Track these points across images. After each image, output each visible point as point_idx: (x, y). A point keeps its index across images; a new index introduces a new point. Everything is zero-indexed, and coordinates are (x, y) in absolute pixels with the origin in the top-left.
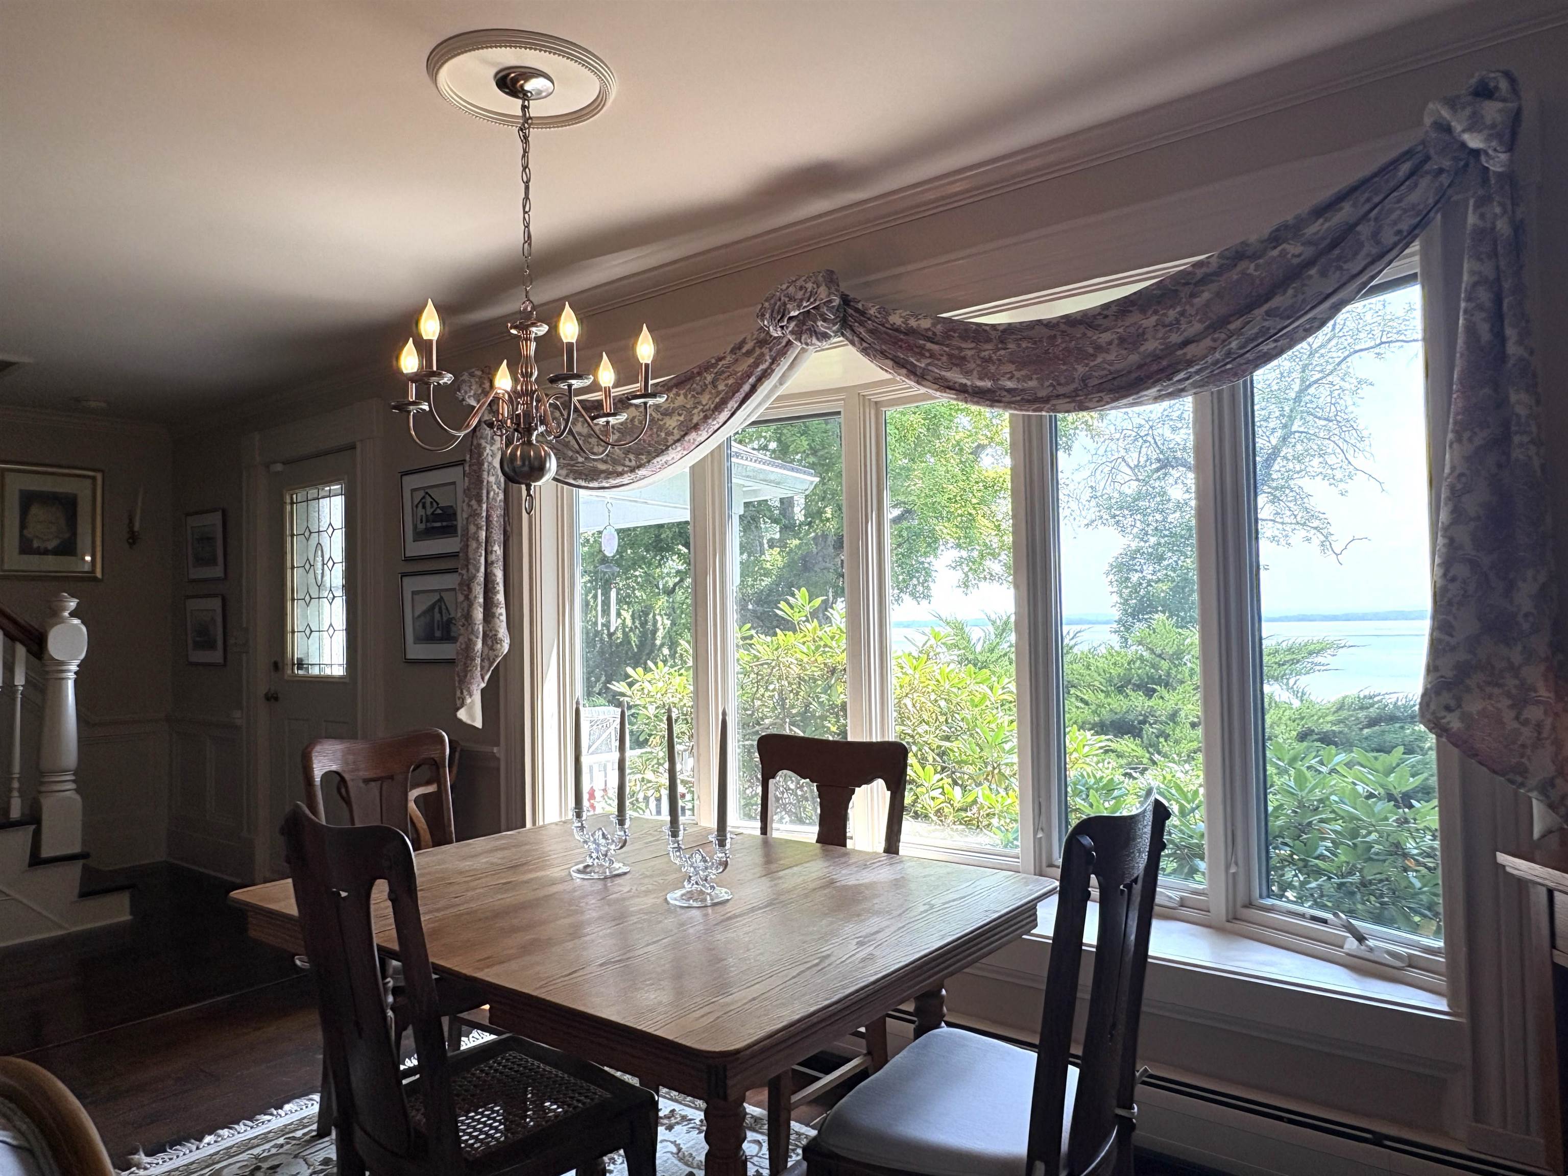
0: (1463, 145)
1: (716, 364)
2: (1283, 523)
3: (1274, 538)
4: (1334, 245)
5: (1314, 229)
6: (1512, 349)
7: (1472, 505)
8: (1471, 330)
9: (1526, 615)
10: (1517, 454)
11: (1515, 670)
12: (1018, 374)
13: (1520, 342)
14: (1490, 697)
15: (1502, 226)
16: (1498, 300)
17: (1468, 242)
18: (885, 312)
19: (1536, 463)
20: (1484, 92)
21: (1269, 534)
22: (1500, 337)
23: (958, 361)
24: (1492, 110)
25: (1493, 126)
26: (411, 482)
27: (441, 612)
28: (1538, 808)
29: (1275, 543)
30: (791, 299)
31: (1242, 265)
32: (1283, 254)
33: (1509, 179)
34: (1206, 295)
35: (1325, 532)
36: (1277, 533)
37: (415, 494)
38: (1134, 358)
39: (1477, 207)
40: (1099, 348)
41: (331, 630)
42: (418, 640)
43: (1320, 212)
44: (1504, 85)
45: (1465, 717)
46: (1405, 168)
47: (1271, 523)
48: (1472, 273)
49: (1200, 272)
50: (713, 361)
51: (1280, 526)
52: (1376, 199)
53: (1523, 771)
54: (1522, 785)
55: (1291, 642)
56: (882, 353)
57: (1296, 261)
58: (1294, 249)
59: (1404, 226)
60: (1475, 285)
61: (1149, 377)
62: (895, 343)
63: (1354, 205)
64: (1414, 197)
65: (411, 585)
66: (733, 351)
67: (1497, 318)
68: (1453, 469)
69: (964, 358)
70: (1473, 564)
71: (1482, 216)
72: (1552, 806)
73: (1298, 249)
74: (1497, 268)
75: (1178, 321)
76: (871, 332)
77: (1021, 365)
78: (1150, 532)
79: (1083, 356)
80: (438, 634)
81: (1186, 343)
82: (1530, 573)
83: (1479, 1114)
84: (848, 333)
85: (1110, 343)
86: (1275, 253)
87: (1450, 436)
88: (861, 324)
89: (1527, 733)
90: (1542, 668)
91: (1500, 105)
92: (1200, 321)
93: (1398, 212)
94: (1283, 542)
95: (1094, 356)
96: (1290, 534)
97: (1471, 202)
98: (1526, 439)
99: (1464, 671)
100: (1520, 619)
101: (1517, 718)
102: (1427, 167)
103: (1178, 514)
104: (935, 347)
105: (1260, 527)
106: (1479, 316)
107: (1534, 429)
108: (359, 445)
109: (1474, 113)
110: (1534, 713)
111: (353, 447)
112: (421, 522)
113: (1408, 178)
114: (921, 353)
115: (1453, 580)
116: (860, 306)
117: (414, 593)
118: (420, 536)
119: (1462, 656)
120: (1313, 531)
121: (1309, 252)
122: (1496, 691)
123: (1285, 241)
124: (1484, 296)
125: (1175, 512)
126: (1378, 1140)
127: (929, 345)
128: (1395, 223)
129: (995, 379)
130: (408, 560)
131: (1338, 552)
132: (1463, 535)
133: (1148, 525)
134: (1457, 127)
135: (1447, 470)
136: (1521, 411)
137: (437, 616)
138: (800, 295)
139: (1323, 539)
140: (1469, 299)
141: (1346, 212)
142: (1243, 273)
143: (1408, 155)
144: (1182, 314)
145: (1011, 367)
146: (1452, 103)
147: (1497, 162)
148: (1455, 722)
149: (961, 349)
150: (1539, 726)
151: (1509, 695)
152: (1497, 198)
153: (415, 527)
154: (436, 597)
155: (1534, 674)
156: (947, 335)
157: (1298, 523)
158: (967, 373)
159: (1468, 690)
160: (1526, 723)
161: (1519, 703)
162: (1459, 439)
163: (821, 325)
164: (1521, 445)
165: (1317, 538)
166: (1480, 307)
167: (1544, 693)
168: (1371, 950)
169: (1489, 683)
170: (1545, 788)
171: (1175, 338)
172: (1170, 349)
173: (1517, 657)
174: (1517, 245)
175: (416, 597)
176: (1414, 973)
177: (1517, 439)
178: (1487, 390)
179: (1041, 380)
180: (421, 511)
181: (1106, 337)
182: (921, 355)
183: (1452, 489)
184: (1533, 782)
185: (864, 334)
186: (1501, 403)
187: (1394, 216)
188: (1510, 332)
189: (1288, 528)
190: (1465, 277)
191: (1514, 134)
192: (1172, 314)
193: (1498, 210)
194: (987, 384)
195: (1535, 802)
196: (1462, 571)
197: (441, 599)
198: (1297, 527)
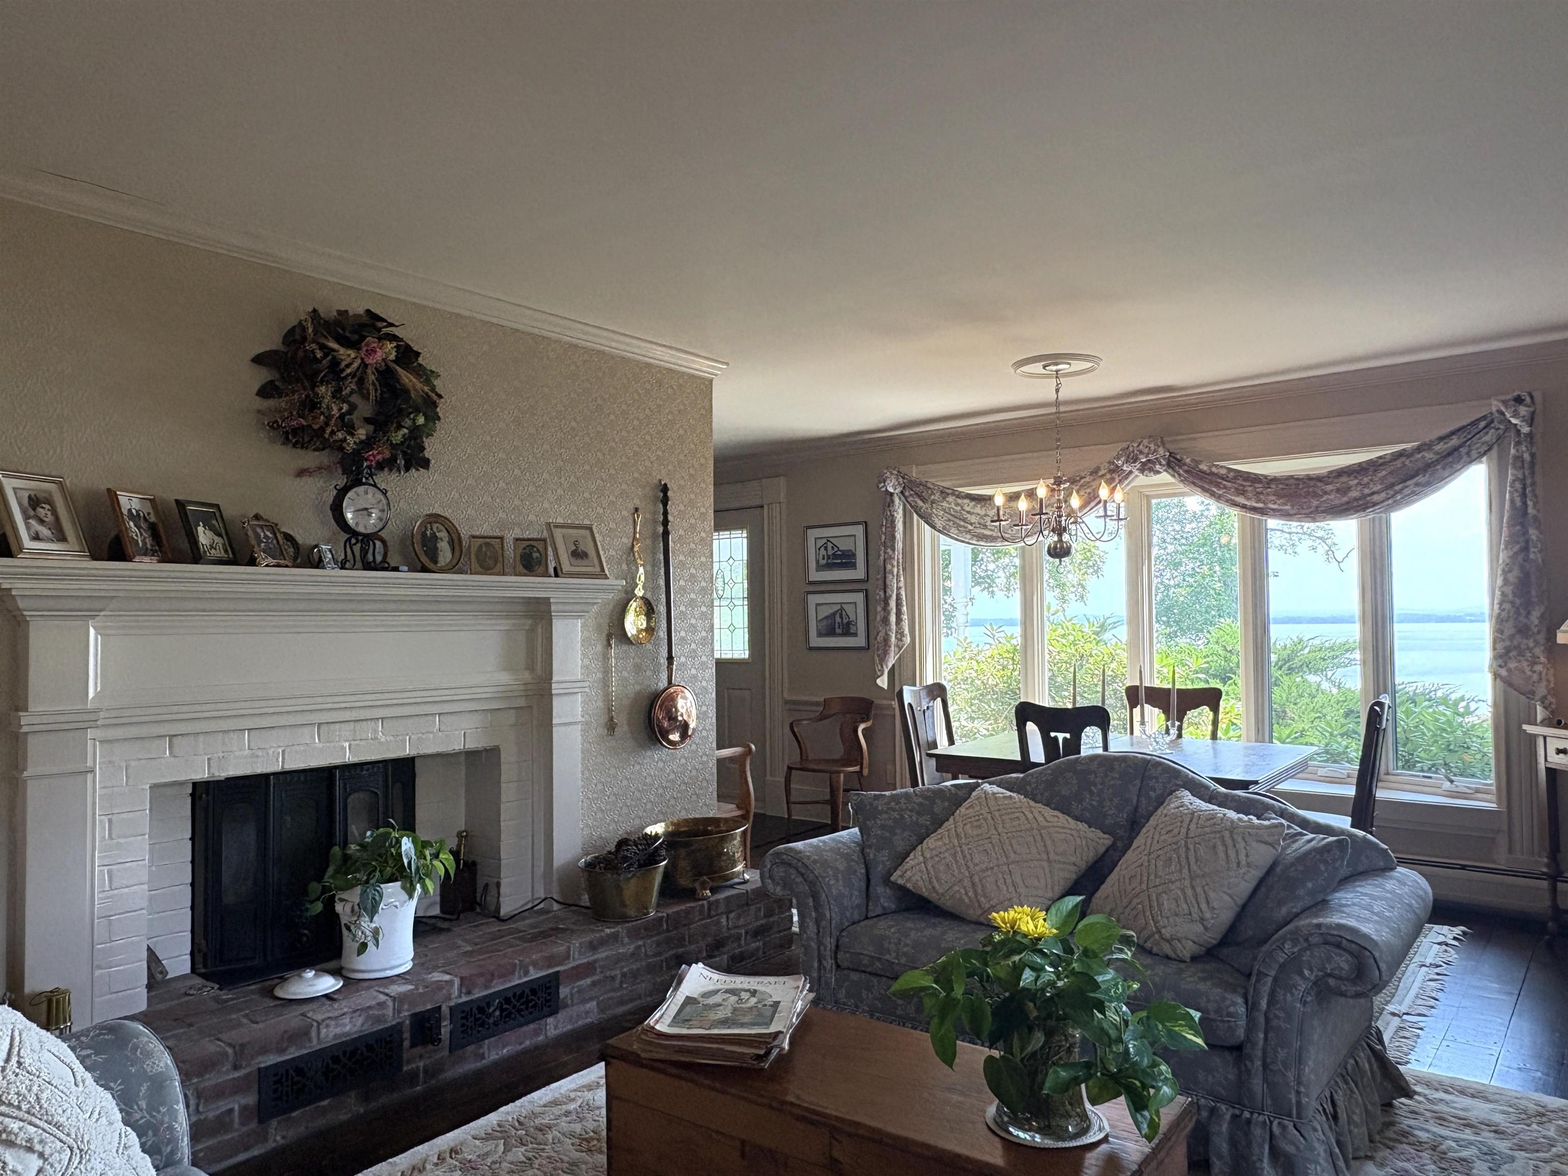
0: (1510, 421)
1: (1080, 481)
2: (1290, 533)
3: (1282, 547)
4: (1449, 454)
5: (1439, 447)
6: (1531, 510)
7: (1512, 577)
8: (1512, 501)
9: (1536, 626)
10: (1532, 556)
11: (1530, 649)
12: (1278, 502)
13: (1534, 507)
14: (1520, 661)
15: (1527, 456)
16: (1524, 488)
17: (1511, 461)
18: (1197, 462)
19: (1540, 560)
20: (1519, 400)
21: (1277, 542)
22: (1525, 504)
23: (1242, 492)
24: (1523, 410)
25: (1524, 417)
26: (813, 534)
27: (841, 617)
28: (1539, 709)
29: (1282, 552)
30: (1141, 452)
31: (1403, 459)
32: (1423, 457)
33: (1530, 435)
34: (1384, 473)
35: (1329, 542)
36: (1284, 542)
37: (818, 541)
38: (1345, 499)
39: (1515, 446)
40: (1326, 493)
41: (732, 628)
42: (820, 634)
43: (1441, 439)
44: (1528, 400)
45: (1509, 670)
46: (1483, 424)
47: (1278, 533)
48: (1512, 475)
49: (1381, 461)
50: (1078, 478)
51: (1287, 536)
52: (1469, 436)
53: (1533, 693)
54: (1533, 699)
55: (1332, 642)
56: (1193, 483)
57: (1430, 461)
58: (1429, 456)
59: (1482, 450)
60: (1514, 481)
61: (1352, 508)
62: (1201, 479)
63: (1459, 438)
64: (1487, 438)
65: (813, 599)
66: (1091, 474)
67: (1524, 495)
68: (1504, 561)
69: (1246, 491)
70: (1512, 603)
71: (1518, 451)
72: (1545, 708)
73: (1432, 456)
74: (1524, 473)
75: (1368, 483)
76: (1186, 471)
77: (1280, 496)
78: (1168, 541)
79: (1315, 495)
80: (838, 631)
81: (1373, 493)
82: (1537, 608)
83: (1510, 851)
84: (1171, 471)
85: (1332, 491)
86: (1420, 456)
87: (1502, 546)
88: (1180, 467)
89: (1535, 677)
90: (1542, 648)
91: (1527, 409)
92: (1381, 484)
93: (1479, 445)
94: (1290, 551)
95: (1321, 496)
96: (1297, 543)
97: (1513, 444)
98: (1536, 550)
99: (1508, 650)
100: (1533, 627)
101: (1531, 670)
102: (1492, 425)
103: (1194, 525)
104: (1229, 484)
105: (1269, 536)
106: (1516, 494)
107: (1539, 546)
108: (766, 507)
109: (1515, 411)
110: (1538, 668)
111: (762, 507)
112: (823, 559)
113: (1484, 428)
114: (1218, 485)
115: (1503, 610)
116: (1178, 457)
117: (817, 605)
118: (820, 568)
119: (1508, 643)
120: (1318, 541)
121: (1435, 457)
122: (1522, 659)
123: (1424, 450)
124: (1518, 485)
125: (1192, 521)
126: (1463, 867)
127: (1224, 483)
128: (1478, 448)
129: (1264, 502)
130: (811, 583)
131: (1340, 560)
132: (1509, 590)
133: (1168, 534)
134: (1508, 415)
135: (1501, 561)
136: (1534, 537)
137: (838, 619)
138: (1146, 451)
139: (1327, 548)
140: (1511, 486)
141: (1455, 441)
142: (1403, 463)
143: (1484, 418)
144: (1371, 480)
145: (1273, 498)
146: (1504, 402)
147: (1525, 429)
148: (1503, 672)
149: (1244, 486)
150: (1540, 673)
151: (1527, 660)
152: (1524, 444)
153: (817, 562)
154: (839, 607)
155: (1538, 651)
156: (1235, 478)
157: (1305, 533)
158: (1249, 499)
159: (1510, 658)
160: (1535, 672)
161: (1533, 663)
162: (1506, 548)
163: (1158, 467)
164: (1534, 552)
165: (1322, 549)
166: (1516, 491)
167: (1543, 659)
168: (1457, 786)
169: (1518, 655)
170: (1543, 700)
171: (1367, 491)
172: (1364, 497)
173: (1531, 645)
174: (1532, 464)
175: (819, 608)
176: (1479, 795)
177: (1532, 550)
178: (1518, 528)
179: (1293, 506)
180: (823, 551)
181: (1329, 487)
182: (1219, 488)
183: (1503, 571)
184: (1537, 697)
185: (1181, 472)
186: (1525, 533)
187: (1477, 446)
188: (1530, 503)
189: (1295, 537)
190: (1510, 477)
191: (1532, 419)
192: (1366, 480)
193: (1524, 449)
194: (1260, 505)
195: (1538, 707)
196: (1507, 606)
197: (842, 609)
198: (1303, 537)
